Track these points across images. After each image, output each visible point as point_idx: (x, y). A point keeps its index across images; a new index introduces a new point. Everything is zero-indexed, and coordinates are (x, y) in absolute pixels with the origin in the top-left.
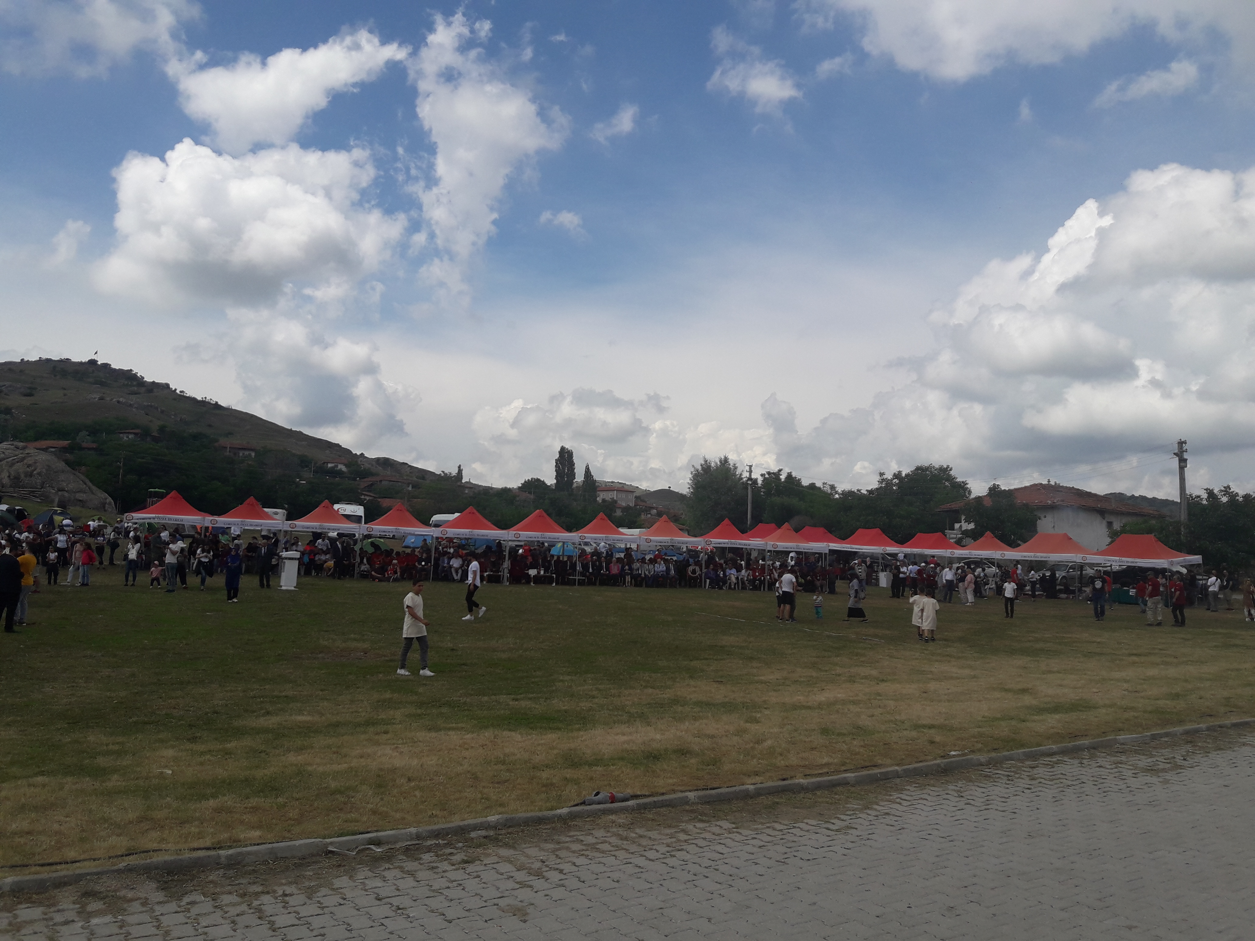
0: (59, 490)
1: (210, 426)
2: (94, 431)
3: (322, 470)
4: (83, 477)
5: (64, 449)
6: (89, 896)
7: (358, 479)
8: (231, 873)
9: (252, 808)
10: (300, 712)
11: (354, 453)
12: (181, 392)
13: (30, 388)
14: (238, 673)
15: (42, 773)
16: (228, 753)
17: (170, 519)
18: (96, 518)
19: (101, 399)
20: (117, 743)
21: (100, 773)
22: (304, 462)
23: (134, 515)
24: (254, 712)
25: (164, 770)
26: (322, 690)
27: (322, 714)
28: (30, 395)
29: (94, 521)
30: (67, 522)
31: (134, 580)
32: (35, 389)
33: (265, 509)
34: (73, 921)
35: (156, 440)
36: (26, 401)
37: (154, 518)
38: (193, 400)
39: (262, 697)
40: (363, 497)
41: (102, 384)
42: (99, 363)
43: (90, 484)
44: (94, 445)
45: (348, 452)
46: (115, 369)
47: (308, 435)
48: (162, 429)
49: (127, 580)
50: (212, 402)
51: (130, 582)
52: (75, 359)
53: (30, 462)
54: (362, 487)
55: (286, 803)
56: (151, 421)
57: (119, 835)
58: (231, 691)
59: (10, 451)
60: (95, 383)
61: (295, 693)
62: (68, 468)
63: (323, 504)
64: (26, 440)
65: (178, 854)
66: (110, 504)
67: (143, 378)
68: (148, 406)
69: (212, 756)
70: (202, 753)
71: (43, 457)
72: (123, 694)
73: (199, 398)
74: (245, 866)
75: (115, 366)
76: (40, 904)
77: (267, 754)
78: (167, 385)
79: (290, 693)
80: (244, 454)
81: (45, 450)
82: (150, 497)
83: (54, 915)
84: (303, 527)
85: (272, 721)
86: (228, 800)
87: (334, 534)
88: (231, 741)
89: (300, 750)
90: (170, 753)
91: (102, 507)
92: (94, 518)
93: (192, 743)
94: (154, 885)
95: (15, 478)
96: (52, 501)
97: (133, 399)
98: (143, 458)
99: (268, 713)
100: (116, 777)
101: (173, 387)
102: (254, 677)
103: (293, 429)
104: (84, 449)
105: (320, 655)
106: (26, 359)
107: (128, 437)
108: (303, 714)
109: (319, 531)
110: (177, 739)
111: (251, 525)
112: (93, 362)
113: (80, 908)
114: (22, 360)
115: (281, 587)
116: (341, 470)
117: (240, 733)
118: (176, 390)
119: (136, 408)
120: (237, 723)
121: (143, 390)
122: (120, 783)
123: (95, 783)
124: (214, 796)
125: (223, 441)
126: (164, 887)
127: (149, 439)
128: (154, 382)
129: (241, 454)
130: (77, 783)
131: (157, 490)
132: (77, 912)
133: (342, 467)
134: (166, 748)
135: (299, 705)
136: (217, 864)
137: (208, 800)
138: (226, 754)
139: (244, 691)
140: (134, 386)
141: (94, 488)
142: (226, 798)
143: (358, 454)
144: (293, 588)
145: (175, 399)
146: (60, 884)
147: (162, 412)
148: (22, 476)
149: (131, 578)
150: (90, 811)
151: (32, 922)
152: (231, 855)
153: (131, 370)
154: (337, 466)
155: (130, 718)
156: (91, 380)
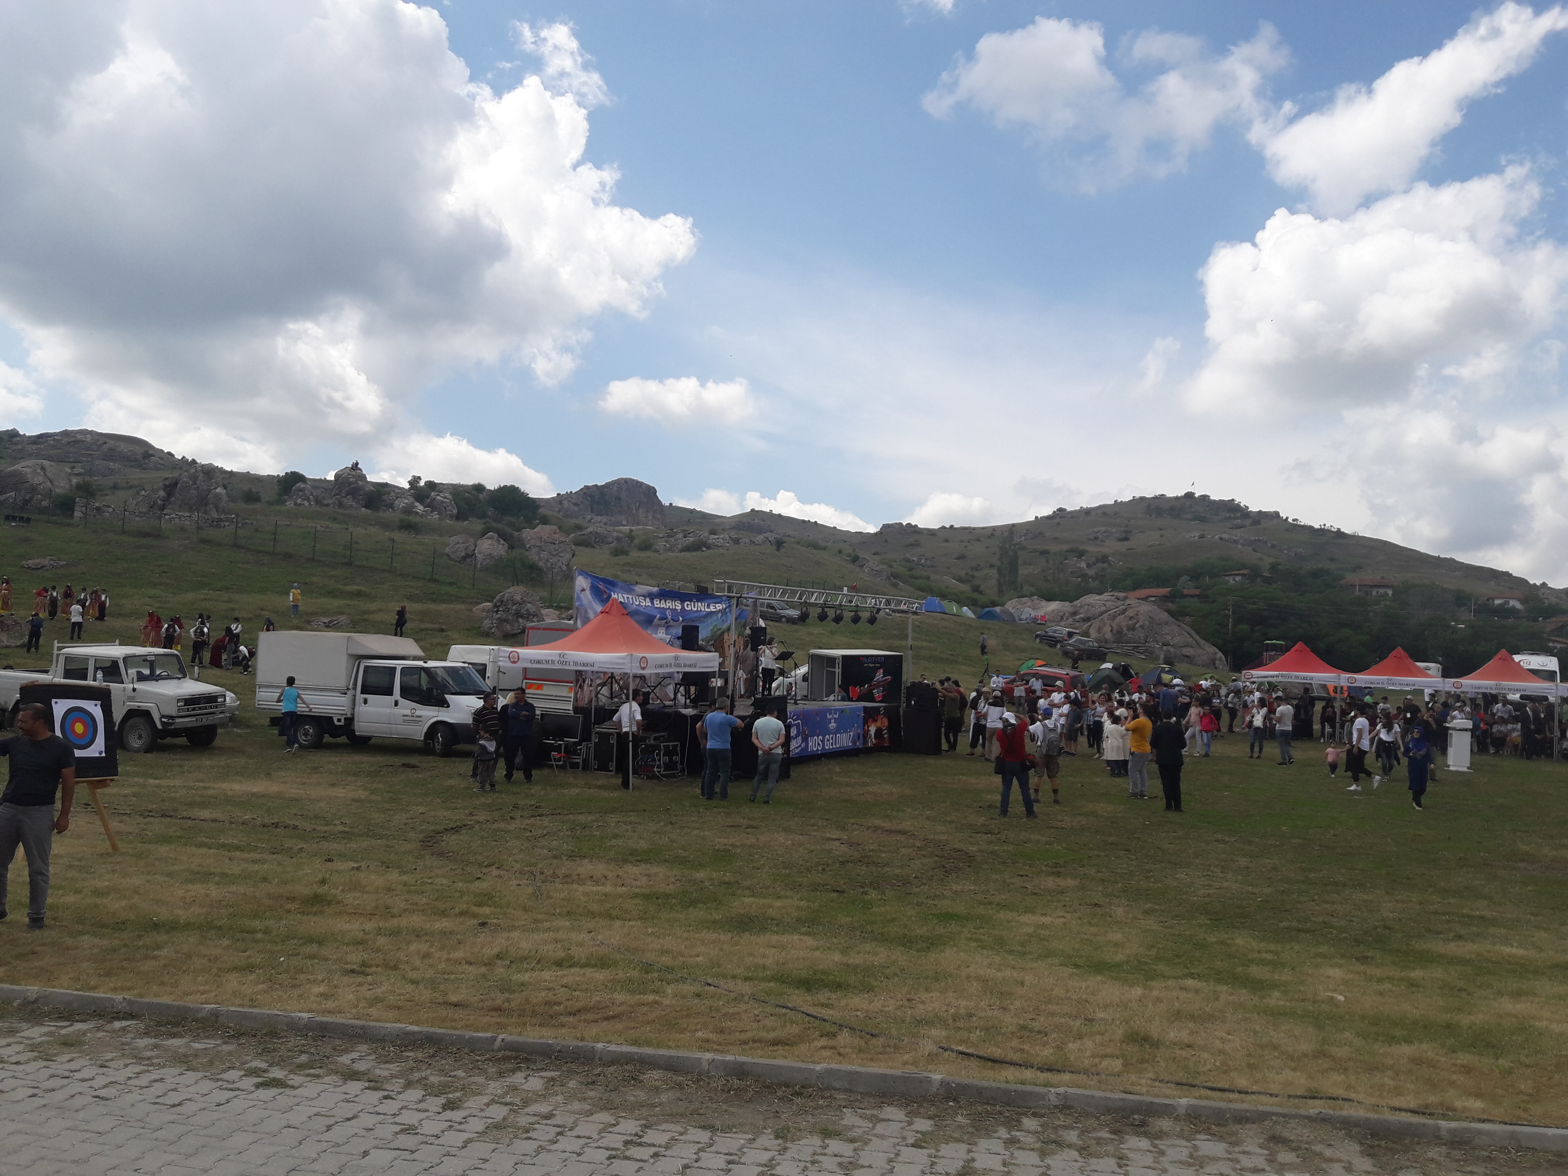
0: (1165, 644)
1: (1332, 560)
2: (1196, 575)
3: (1485, 609)
4: (1188, 629)
5: (1165, 598)
6: (1278, 1142)
7: (1541, 619)
8: (1457, 1154)
9: (1462, 1066)
10: (1506, 941)
11: (1532, 582)
12: (1294, 520)
13: (1125, 532)
14: (1409, 878)
15: (1192, 976)
16: (1413, 984)
17: (1297, 677)
18: (1208, 676)
19: (1202, 537)
20: (1271, 952)
21: (1257, 986)
22: (1461, 599)
23: (1253, 672)
24: (1441, 933)
25: (1335, 995)
26: (1532, 914)
27: (1540, 949)
28: (1126, 539)
29: (1206, 680)
30: (1177, 681)
31: (1260, 751)
32: (1131, 532)
33: (1418, 664)
34: (1263, 1170)
35: (1268, 581)
36: (1122, 547)
37: (1277, 676)
38: (1310, 528)
39: (1448, 914)
40: (1551, 644)
41: (1202, 520)
42: (1197, 496)
43: (1197, 637)
44: (1197, 592)
45: (1522, 582)
46: (1215, 501)
47: (1463, 563)
48: (1274, 567)
49: (1252, 751)
50: (1333, 529)
51: (1256, 754)
52: (1170, 494)
53: (1132, 615)
54: (1548, 630)
55: (1512, 1068)
56: (1260, 559)
57: (1294, 1069)
58: (1404, 902)
59: (1110, 603)
60: (1195, 519)
61: (1494, 914)
62: (1173, 619)
63: (1499, 655)
64: (1125, 590)
65: (1376, 1112)
66: (1220, 659)
67: (1247, 507)
68: (1255, 540)
69: (1393, 985)
70: (1380, 980)
71: (1145, 608)
72: (1267, 891)
73: (1317, 526)
74: (1475, 1148)
75: (1214, 497)
76: (1221, 1138)
77: (1469, 994)
78: (1277, 514)
79: (1487, 913)
80: (1378, 592)
81: (1145, 599)
82: (1267, 651)
83: (1241, 1157)
84: (1472, 686)
85: (1468, 949)
86: (1427, 1049)
87: (1516, 697)
88: (1414, 969)
89: (1518, 995)
90: (1336, 973)
91: (1212, 664)
92: (1206, 676)
93: (1363, 964)
94: (1357, 1148)
95: (1118, 632)
96: (1157, 658)
97: (1238, 534)
98: (1254, 603)
99: (1460, 937)
100: (1276, 994)
101: (1283, 515)
102: (1431, 886)
103: (1442, 556)
104: (1185, 596)
105: (1521, 865)
106: (1119, 501)
107: (1234, 580)
108: (1512, 946)
109: (1494, 692)
110: (1343, 956)
111: (1401, 684)
112: (1189, 495)
113: (1269, 1155)
114: (1116, 501)
115: (1449, 766)
116: (1513, 608)
117: (1426, 959)
118: (1287, 518)
119: (1243, 545)
120: (1419, 945)
121: (1248, 522)
122: (1282, 1003)
123: (1253, 997)
124: (1408, 1041)
125: (1351, 578)
126: (1370, 1152)
127: (1259, 580)
128: (1260, 512)
129: (1374, 593)
130: (1232, 994)
131: (1274, 641)
132: (1266, 1160)
133: (1514, 603)
134: (1331, 966)
135: (1503, 931)
136: (1436, 1138)
137: (1400, 1044)
138: (1412, 985)
139: (1421, 904)
140: (1238, 519)
141: (1201, 641)
142: (1424, 1046)
143: (1538, 584)
144: (1465, 770)
145: (1287, 530)
146: (1242, 1119)
147: (1273, 546)
148: (1125, 629)
149: (1256, 749)
150: (1255, 1033)
151: (1215, 1159)
152: (1455, 1130)
153: (1233, 500)
154: (1508, 603)
155: (1281, 922)
156: (1189, 516)
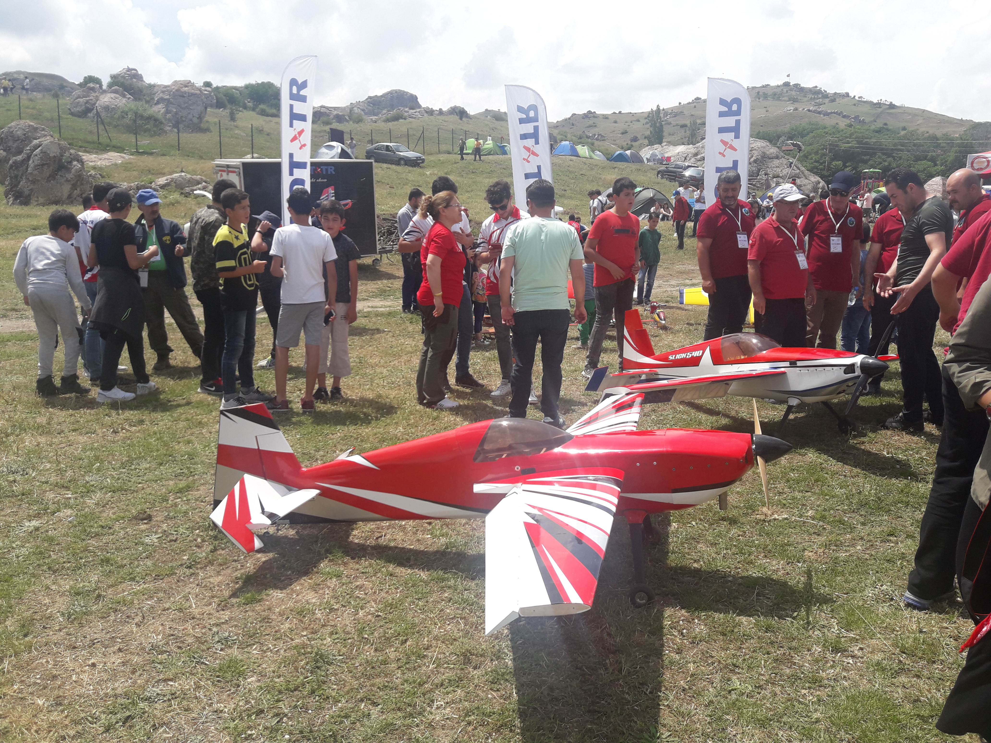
2: (791, 136)
12: (859, 98)
19: (796, 109)
38: (872, 103)
41: (795, 100)
42: (791, 84)
43: (803, 169)
46: (804, 88)
50: (887, 103)
60: (789, 100)
62: (782, 154)
67: (826, 91)
68: (832, 112)
73: (875, 101)
75: (803, 85)
78: (847, 94)
97: (821, 108)
101: (852, 95)
112: (787, 84)
118: (855, 97)
121: (827, 100)
128: (835, 94)
140: (820, 98)
145: (855, 104)
147: (844, 116)
153: (816, 87)
156: (786, 98)
